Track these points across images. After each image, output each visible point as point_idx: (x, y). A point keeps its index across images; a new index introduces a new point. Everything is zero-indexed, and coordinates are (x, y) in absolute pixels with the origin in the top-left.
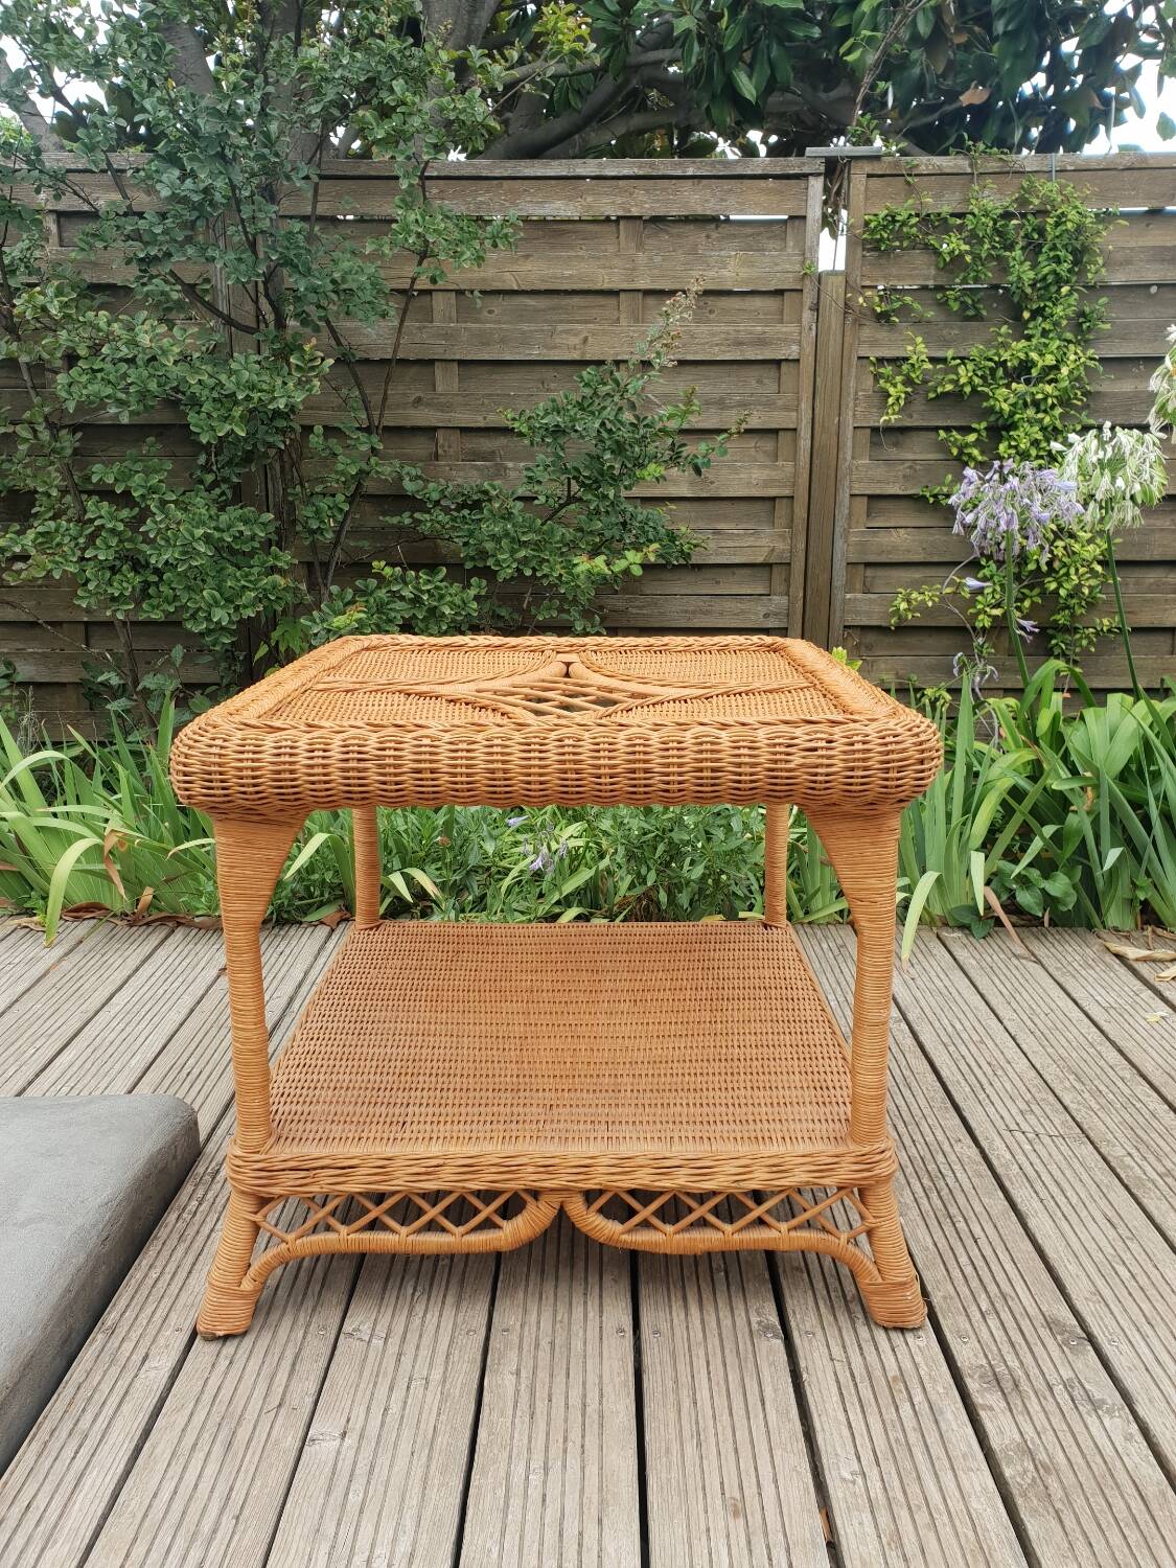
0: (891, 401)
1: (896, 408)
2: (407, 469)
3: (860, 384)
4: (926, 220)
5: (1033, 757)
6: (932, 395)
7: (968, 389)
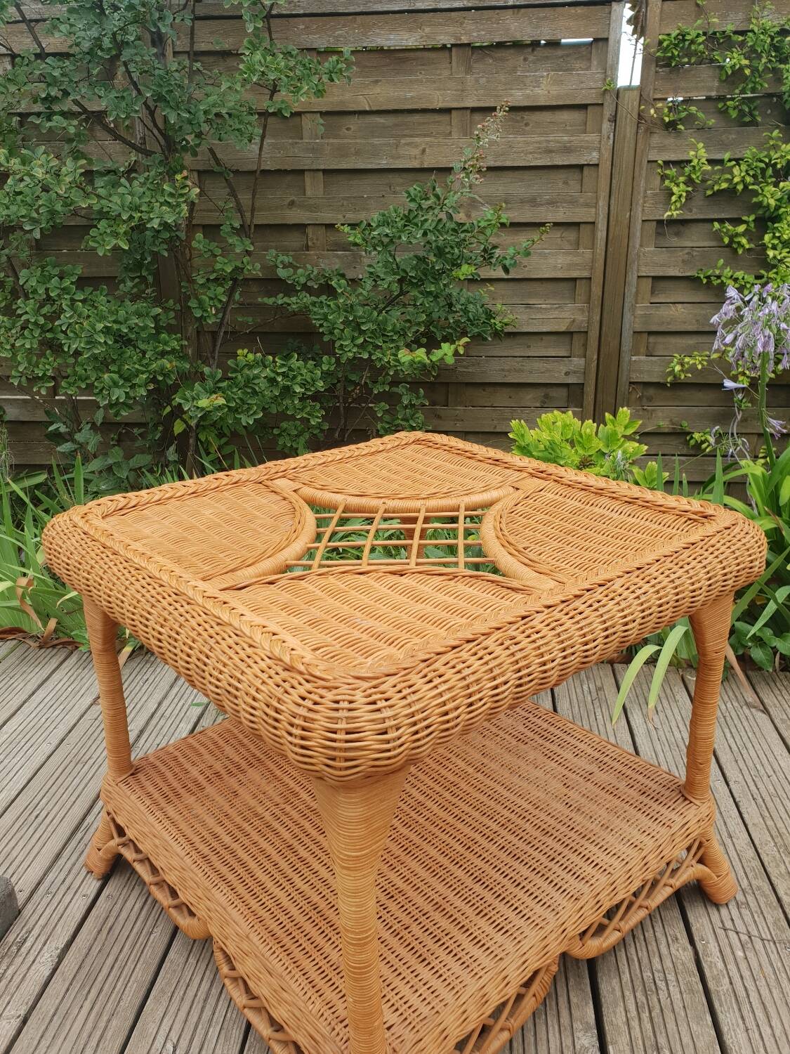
0: (674, 198)
1: (678, 205)
2: (281, 258)
3: (648, 185)
4: (712, 37)
5: (774, 526)
6: (709, 193)
7: (740, 187)
